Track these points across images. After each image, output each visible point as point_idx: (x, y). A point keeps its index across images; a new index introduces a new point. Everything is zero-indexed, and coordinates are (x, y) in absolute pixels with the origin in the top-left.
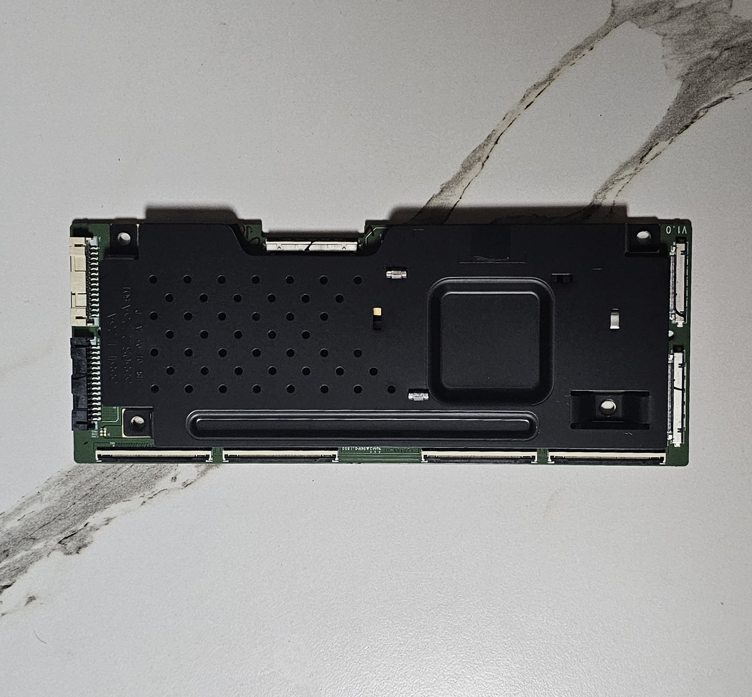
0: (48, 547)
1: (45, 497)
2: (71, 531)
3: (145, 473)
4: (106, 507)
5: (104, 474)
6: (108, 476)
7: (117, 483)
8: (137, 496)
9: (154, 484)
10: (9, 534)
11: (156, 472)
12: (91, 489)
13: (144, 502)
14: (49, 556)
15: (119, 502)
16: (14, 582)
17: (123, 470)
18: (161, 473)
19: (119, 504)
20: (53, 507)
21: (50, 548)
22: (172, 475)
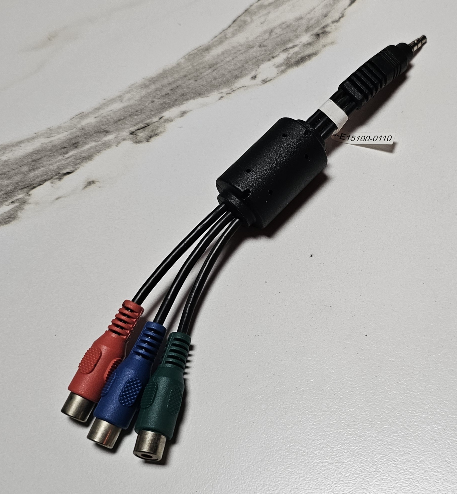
0: (119, 138)
1: (125, 99)
2: (145, 124)
3: (226, 75)
4: (184, 103)
5: (187, 78)
6: (190, 79)
7: (197, 84)
8: (216, 93)
9: (234, 83)
10: (82, 129)
11: (236, 74)
12: (172, 90)
13: (222, 97)
14: (119, 145)
15: (197, 98)
16: (76, 169)
17: (205, 74)
18: (242, 74)
19: (196, 100)
20: (131, 106)
21: (121, 138)
22: (253, 74)
